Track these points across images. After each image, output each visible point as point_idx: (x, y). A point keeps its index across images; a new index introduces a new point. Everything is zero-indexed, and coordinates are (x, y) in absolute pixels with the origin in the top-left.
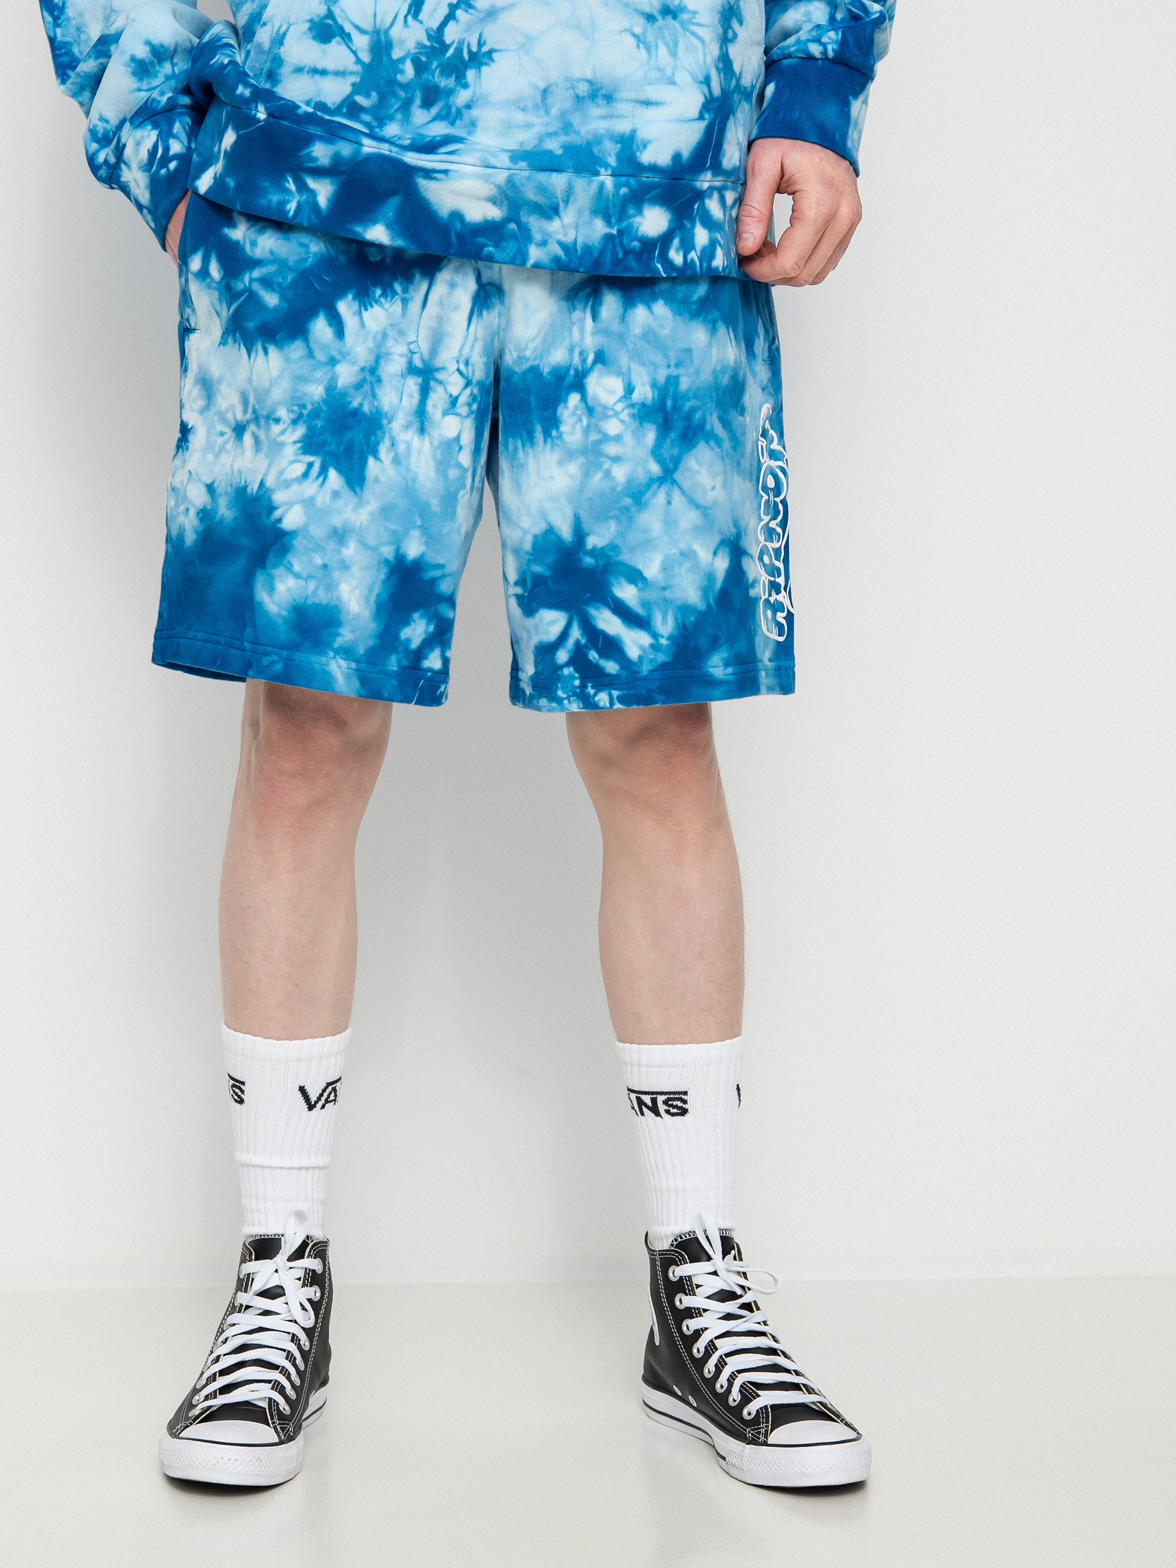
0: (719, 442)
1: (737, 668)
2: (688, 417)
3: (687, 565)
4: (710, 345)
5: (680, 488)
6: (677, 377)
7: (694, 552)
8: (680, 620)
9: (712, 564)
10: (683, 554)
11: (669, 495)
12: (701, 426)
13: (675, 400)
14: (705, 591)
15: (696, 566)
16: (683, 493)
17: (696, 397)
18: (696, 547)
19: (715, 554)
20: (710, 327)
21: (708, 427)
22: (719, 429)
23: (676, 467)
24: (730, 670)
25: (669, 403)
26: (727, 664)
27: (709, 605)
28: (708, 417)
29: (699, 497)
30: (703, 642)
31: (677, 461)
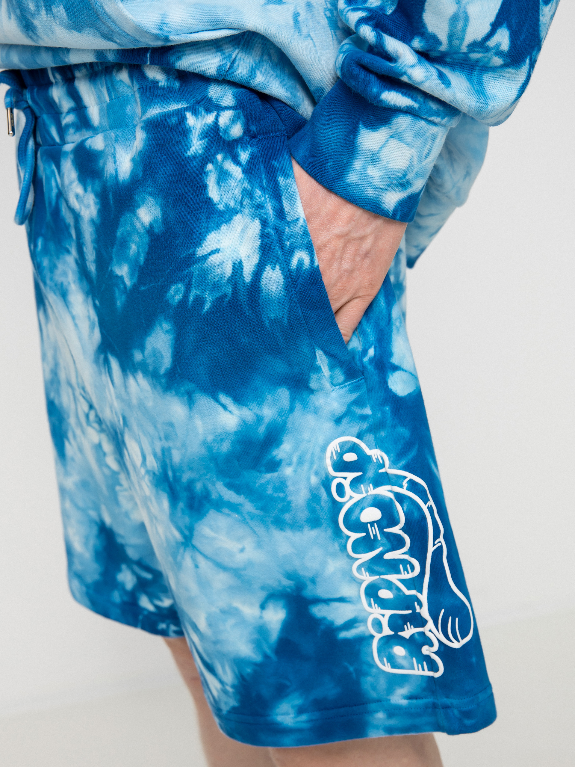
0: (235, 508)
1: (316, 715)
2: (189, 487)
3: (231, 621)
4: (190, 418)
5: (201, 553)
6: (169, 449)
7: (236, 609)
8: (237, 672)
9: (261, 617)
10: (223, 612)
11: (194, 560)
12: (206, 496)
13: (174, 472)
14: (258, 644)
15: (242, 621)
16: (206, 557)
17: (191, 469)
18: (237, 604)
19: (263, 607)
20: (186, 398)
21: (214, 496)
22: (229, 495)
23: (192, 535)
24: (304, 717)
25: (170, 474)
26: (300, 711)
27: (266, 656)
28: (210, 487)
29: (226, 561)
30: (266, 692)
31: (191, 529)
